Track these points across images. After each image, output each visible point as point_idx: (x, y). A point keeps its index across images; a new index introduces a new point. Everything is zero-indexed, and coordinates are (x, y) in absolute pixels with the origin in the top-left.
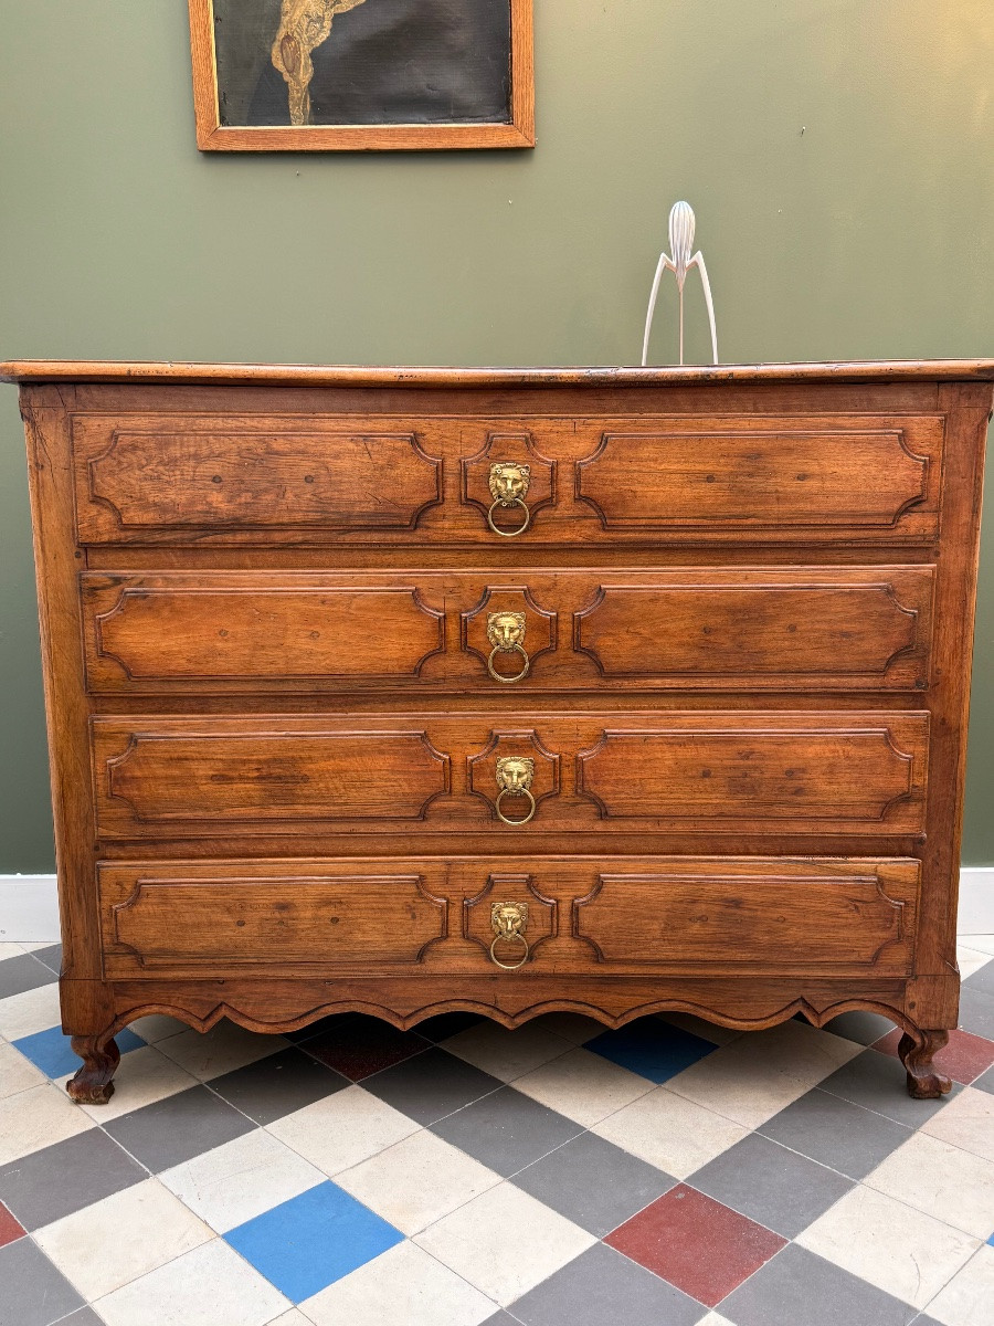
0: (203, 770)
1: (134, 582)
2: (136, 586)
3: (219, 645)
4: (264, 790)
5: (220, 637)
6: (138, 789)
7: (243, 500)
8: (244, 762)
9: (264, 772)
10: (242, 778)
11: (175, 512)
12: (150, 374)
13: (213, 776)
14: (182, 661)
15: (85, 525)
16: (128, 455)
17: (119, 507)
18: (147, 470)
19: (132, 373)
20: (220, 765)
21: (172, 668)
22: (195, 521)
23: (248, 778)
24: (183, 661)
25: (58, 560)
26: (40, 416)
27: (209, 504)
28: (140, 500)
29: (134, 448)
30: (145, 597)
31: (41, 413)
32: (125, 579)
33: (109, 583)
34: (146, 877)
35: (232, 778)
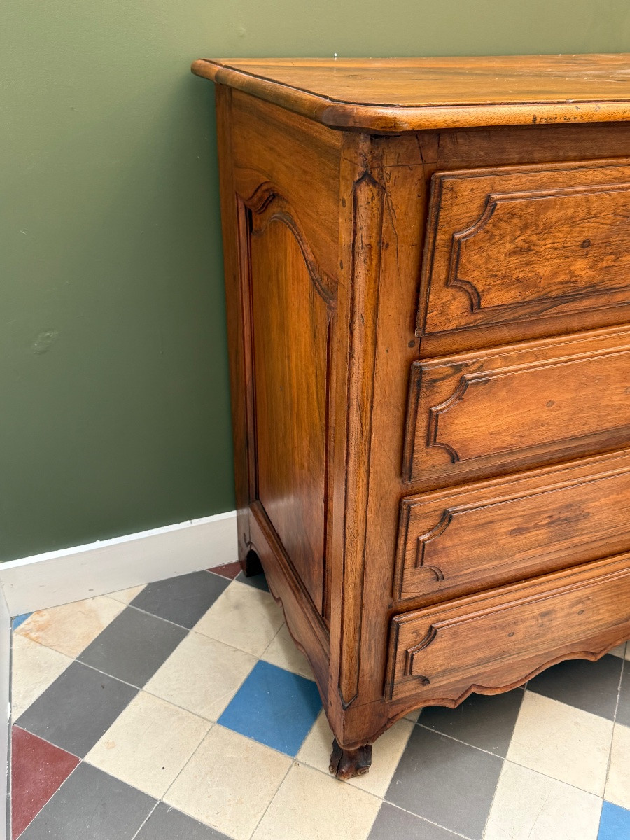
0: (503, 528)
1: (474, 367)
2: (475, 371)
3: (544, 416)
4: (551, 532)
5: (546, 408)
6: (447, 556)
7: (604, 264)
8: (540, 513)
9: (555, 518)
10: (537, 527)
11: (536, 286)
12: (558, 121)
13: (512, 531)
14: (507, 438)
15: (435, 313)
16: (503, 225)
17: (480, 290)
18: (519, 241)
19: (538, 121)
20: (520, 520)
21: (497, 445)
22: (553, 294)
23: (541, 526)
24: (509, 438)
25: (390, 353)
26: (392, 178)
27: (571, 273)
28: (505, 277)
29: (512, 215)
30: (487, 382)
31: (395, 174)
32: (466, 365)
33: (450, 372)
34: (439, 621)
35: (528, 529)
